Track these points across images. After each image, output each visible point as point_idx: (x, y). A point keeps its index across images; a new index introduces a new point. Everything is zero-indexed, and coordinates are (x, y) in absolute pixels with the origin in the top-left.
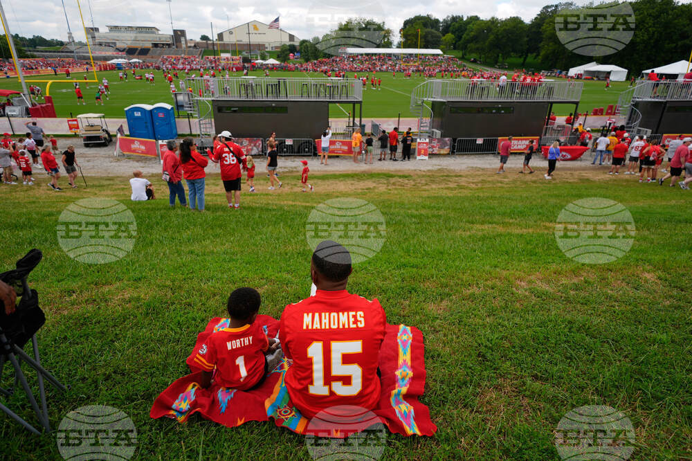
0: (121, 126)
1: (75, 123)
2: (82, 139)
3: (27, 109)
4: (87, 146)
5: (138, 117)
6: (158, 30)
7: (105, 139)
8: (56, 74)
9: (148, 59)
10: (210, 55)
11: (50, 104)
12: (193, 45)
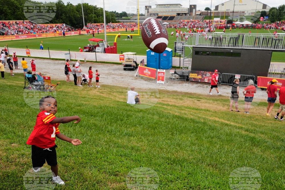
0: (143, 60)
1: (123, 57)
2: (123, 66)
3: (105, 49)
4: (125, 69)
5: (153, 56)
6: (181, 5)
7: (134, 66)
8: (126, 31)
9: (172, 22)
10: (207, 19)
11: (115, 47)
12: (199, 13)
